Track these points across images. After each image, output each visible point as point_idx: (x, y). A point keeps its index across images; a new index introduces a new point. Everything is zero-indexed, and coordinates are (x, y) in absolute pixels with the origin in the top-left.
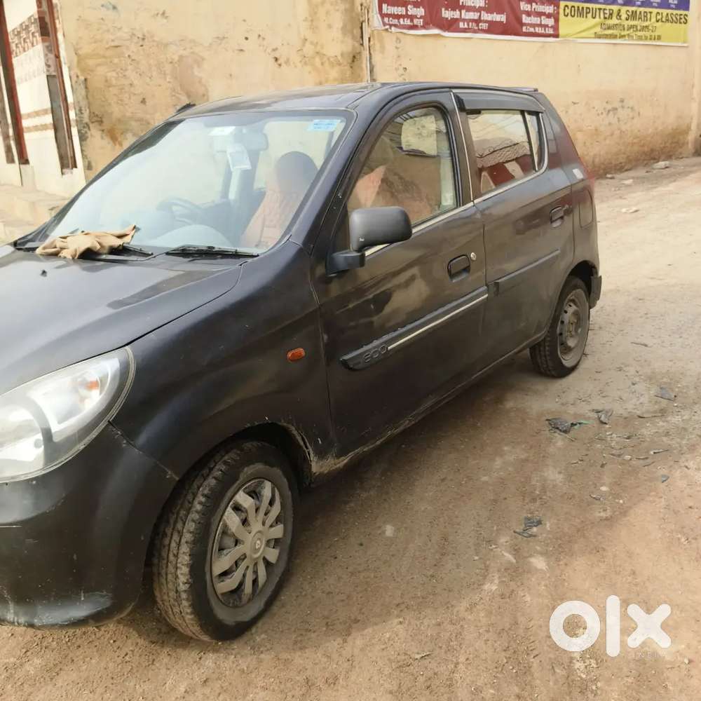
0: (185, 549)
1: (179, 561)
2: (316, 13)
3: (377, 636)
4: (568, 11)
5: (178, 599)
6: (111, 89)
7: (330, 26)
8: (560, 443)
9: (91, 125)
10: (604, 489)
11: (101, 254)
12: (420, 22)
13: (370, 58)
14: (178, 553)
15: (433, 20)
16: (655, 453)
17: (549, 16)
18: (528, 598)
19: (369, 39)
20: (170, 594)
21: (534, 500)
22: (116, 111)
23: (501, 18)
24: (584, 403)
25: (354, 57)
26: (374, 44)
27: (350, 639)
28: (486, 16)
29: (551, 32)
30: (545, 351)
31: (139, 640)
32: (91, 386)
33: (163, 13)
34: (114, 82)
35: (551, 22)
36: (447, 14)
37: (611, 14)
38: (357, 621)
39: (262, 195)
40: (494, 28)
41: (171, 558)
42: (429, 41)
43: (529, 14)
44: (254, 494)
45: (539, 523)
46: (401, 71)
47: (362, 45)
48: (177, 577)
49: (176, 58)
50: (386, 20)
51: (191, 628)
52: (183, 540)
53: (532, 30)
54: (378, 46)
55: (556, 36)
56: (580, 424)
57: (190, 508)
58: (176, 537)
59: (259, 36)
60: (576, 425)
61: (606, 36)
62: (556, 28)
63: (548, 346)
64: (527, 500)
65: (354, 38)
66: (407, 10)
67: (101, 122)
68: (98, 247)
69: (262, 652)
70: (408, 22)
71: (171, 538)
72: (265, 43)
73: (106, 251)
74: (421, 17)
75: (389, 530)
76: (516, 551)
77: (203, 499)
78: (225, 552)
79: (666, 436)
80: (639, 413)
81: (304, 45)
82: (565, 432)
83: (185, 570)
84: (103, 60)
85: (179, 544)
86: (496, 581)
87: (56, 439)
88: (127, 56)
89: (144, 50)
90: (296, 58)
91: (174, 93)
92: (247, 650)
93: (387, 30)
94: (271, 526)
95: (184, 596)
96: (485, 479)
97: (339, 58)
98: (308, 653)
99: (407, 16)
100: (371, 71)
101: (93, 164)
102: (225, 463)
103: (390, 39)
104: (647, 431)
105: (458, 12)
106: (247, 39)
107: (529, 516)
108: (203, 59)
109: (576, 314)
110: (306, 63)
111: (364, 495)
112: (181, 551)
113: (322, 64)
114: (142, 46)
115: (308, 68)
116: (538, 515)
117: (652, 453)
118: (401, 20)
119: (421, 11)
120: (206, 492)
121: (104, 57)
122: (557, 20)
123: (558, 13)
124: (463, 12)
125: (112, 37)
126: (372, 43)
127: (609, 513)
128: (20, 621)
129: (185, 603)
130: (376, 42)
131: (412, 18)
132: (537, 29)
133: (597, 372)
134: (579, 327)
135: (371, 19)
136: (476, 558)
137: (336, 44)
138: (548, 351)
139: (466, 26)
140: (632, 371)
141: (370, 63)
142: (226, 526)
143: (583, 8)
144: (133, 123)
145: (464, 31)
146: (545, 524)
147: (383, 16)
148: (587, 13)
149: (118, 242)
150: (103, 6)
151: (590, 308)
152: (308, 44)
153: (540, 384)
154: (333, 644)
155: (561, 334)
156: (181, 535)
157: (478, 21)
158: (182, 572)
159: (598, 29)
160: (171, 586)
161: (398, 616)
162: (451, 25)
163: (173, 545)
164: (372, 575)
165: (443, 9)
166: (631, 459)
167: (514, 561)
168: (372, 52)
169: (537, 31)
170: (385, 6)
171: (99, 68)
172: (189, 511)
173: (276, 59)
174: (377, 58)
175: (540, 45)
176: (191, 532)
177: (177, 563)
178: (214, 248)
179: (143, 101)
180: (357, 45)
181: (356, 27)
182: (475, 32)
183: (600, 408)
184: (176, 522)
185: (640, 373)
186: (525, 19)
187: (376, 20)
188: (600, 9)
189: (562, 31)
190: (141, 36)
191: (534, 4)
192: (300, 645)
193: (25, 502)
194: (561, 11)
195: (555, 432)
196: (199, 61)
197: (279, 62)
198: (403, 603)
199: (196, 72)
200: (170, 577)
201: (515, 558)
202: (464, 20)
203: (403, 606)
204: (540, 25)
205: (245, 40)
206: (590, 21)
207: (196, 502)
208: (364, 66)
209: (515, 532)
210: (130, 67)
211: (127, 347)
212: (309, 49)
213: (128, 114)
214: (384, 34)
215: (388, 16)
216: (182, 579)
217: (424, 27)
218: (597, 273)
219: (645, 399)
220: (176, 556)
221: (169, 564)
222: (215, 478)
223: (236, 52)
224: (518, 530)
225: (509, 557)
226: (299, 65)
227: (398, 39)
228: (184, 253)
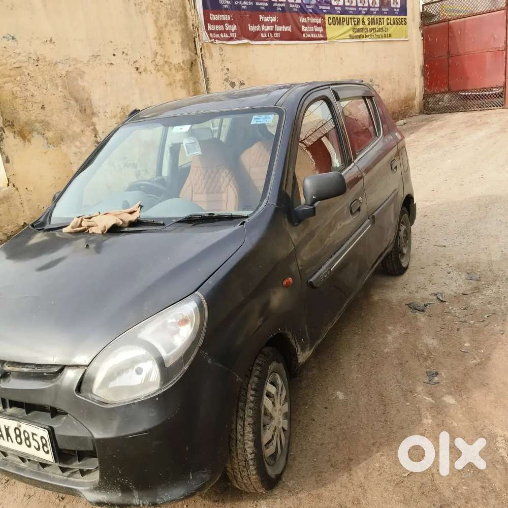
0: (248, 429)
1: (245, 438)
2: (161, 34)
3: (370, 467)
4: (331, 21)
5: (247, 467)
6: (17, 100)
7: (172, 42)
8: (423, 319)
9: (5, 129)
10: (466, 345)
11: (123, 228)
12: (234, 35)
13: (203, 63)
14: (244, 433)
15: (244, 33)
16: (488, 316)
17: (319, 25)
18: (455, 424)
19: (201, 49)
20: (241, 464)
21: (426, 359)
22: (23, 116)
23: (287, 29)
24: (424, 290)
25: (192, 63)
26: (205, 53)
27: (352, 472)
28: (278, 28)
29: (322, 36)
33: (51, 40)
34: (19, 95)
35: (320, 29)
36: (252, 28)
37: (358, 22)
38: (351, 460)
40: (285, 36)
41: (239, 437)
42: (242, 49)
43: (306, 25)
45: (437, 374)
46: (226, 71)
47: (196, 54)
48: (245, 450)
49: (64, 73)
50: (211, 35)
51: (254, 484)
52: (246, 424)
53: (309, 36)
54: (207, 55)
55: (325, 39)
56: (429, 304)
57: (246, 399)
58: (240, 422)
59: (123, 52)
60: (427, 305)
61: (357, 37)
62: (324, 33)
64: (421, 360)
65: (190, 49)
66: (225, 27)
67: (12, 126)
68: (121, 222)
70: (226, 36)
71: (236, 424)
72: (128, 57)
73: (126, 225)
74: (235, 32)
75: (341, 395)
76: (432, 395)
77: (253, 392)
78: (267, 427)
79: (489, 304)
80: (462, 292)
81: (156, 57)
82: (423, 311)
83: (251, 444)
84: (9, 78)
85: (244, 427)
86: (429, 417)
87: (168, 365)
88: (26, 74)
89: (39, 68)
90: (151, 67)
91: (65, 100)
93: (212, 42)
94: (283, 405)
95: (251, 462)
96: (386, 350)
97: (182, 64)
98: (330, 487)
99: (225, 31)
100: (205, 72)
101: (10, 158)
102: (258, 365)
103: (215, 50)
104: (475, 302)
105: (259, 27)
106: (114, 55)
107: (428, 370)
108: (84, 73)
110: (158, 70)
111: (310, 374)
112: (246, 431)
113: (170, 69)
114: (37, 65)
115: (161, 73)
116: (434, 369)
117: (486, 317)
118: (222, 35)
119: (234, 28)
120: (253, 387)
121: (10, 76)
122: (324, 28)
123: (325, 23)
124: (263, 26)
125: (14, 61)
126: (203, 52)
127: (478, 361)
129: (252, 468)
130: (206, 51)
131: (228, 32)
132: (312, 35)
133: (421, 268)
134: (407, 239)
135: (200, 35)
136: (408, 404)
137: (178, 55)
139: (265, 36)
140: (444, 265)
141: (204, 66)
142: (265, 409)
143: (340, 18)
144: (37, 124)
145: (265, 39)
146: (441, 374)
147: (209, 32)
148: (343, 22)
149: (133, 218)
150: (4, 37)
152: (158, 57)
153: (389, 282)
154: (344, 478)
155: (400, 245)
156: (243, 420)
157: (273, 32)
158: (249, 446)
159: (351, 33)
160: (240, 457)
161: (378, 452)
162: (255, 36)
163: (239, 427)
164: (345, 427)
165: (249, 25)
166: (474, 323)
167: (433, 401)
168: (204, 58)
169: (312, 36)
170: (209, 25)
171: (6, 85)
172: (245, 403)
173: (137, 69)
174: (208, 63)
175: (316, 45)
176: (251, 417)
177: (244, 440)
178: (214, 214)
179: (43, 107)
180: (193, 54)
181: (190, 40)
182: (272, 40)
183: (436, 292)
184: (237, 411)
185: (450, 265)
186: (304, 29)
187: (204, 36)
188: (351, 18)
189: (328, 36)
190: (36, 59)
191: (308, 18)
192: (321, 482)
194: (327, 22)
195: (416, 312)
196: (81, 74)
197: (139, 71)
198: (377, 442)
199: (80, 83)
200: (239, 451)
201: (433, 400)
202: (264, 32)
203: (378, 444)
204: (314, 32)
205: (113, 57)
206: (345, 28)
207: (249, 395)
208: (200, 69)
209: (424, 383)
210: (29, 82)
211: (196, 293)
212: (159, 60)
213: (33, 118)
214: (211, 45)
215: (212, 32)
216: (249, 451)
217: (237, 39)
218: (413, 202)
219: (460, 282)
220: (243, 435)
221: (238, 442)
222: (255, 376)
223: (108, 65)
224: (426, 381)
225: (429, 399)
226: (154, 72)
227: (221, 49)
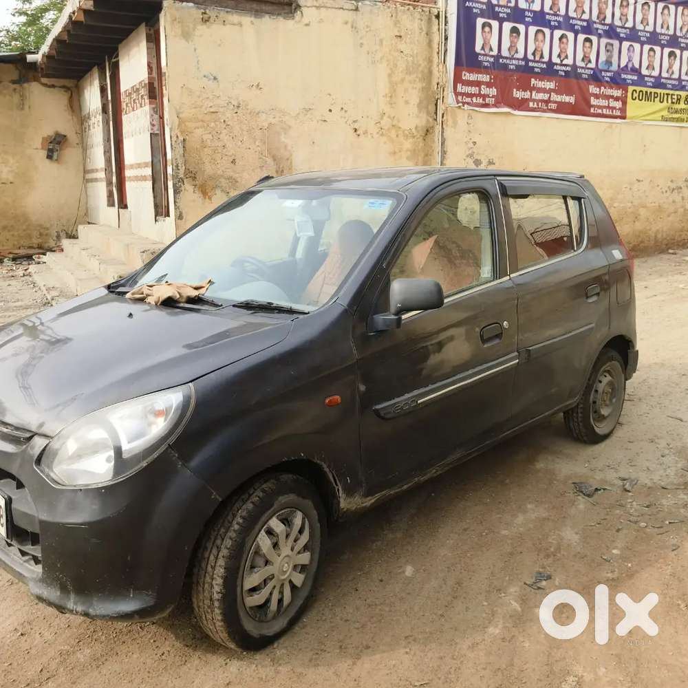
0: (221, 562)
1: (215, 572)
2: (395, 91)
3: (383, 662)
4: (636, 95)
5: (211, 607)
6: (206, 150)
7: (407, 102)
8: (582, 506)
9: (185, 181)
10: (615, 551)
12: (491, 101)
13: (443, 132)
14: (215, 566)
15: (505, 99)
16: (670, 523)
17: (617, 99)
18: (527, 644)
19: (443, 114)
20: (205, 602)
21: (548, 556)
22: (209, 169)
23: (570, 99)
24: (613, 470)
25: (427, 131)
26: (447, 120)
27: (359, 663)
28: (555, 97)
29: (618, 113)
30: (577, 418)
31: (175, 643)
32: (158, 414)
33: (258, 85)
34: (209, 143)
35: (618, 104)
36: (518, 94)
37: (679, 100)
38: (368, 647)
39: (325, 255)
40: (562, 109)
41: (209, 569)
42: (503, 118)
43: (597, 96)
44: (286, 521)
45: (549, 577)
46: (472, 145)
47: (436, 120)
48: (212, 586)
49: (266, 124)
50: (460, 98)
51: (220, 634)
52: (221, 554)
53: (600, 111)
54: (450, 123)
55: (623, 117)
56: (604, 489)
57: (229, 527)
58: (215, 551)
59: (342, 109)
60: (600, 490)
61: (672, 120)
62: (623, 110)
63: (581, 413)
64: (542, 555)
65: (428, 113)
66: (480, 90)
67: (194, 178)
68: (178, 296)
69: (280, 665)
70: (480, 101)
71: (211, 551)
72: (346, 115)
73: (184, 300)
74: (493, 97)
75: (409, 571)
76: (523, 600)
77: (241, 521)
78: (256, 570)
79: (684, 508)
80: (663, 484)
81: (382, 118)
82: (589, 496)
83: (220, 581)
84: (201, 123)
85: (217, 558)
86: (500, 626)
87: (125, 456)
88: (222, 121)
89: (238, 116)
90: (373, 129)
91: (261, 156)
92: (268, 661)
93: (460, 107)
94: (299, 553)
95: (216, 604)
96: (504, 532)
97: (414, 130)
98: (321, 669)
99: (479, 95)
100: (443, 144)
101: (184, 215)
102: (263, 491)
103: (462, 116)
104: (667, 502)
105: (529, 93)
106: (330, 111)
107: (541, 570)
108: (290, 127)
109: (610, 384)
110: (382, 135)
111: (391, 536)
112: (218, 564)
113: (397, 136)
114: (236, 113)
115: (384, 139)
116: (549, 570)
117: (667, 522)
118: (474, 99)
119: (493, 91)
120: (244, 514)
121: (202, 121)
122: (625, 103)
123: (626, 97)
124: (534, 93)
125: (211, 104)
126: (445, 118)
127: (616, 575)
128: (78, 609)
129: (217, 611)
130: (449, 118)
131: (484, 97)
132: (604, 110)
133: (629, 442)
134: (614, 397)
135: (445, 96)
136: (485, 603)
137: (411, 117)
138: (581, 417)
139: (535, 106)
140: (663, 443)
141: (442, 135)
142: (258, 547)
143: (651, 93)
144: (222, 180)
145: (533, 110)
146: (555, 580)
147: (457, 94)
148: (655, 97)
149: (194, 293)
150: (205, 76)
151: (626, 379)
152: (385, 118)
153: (571, 448)
154: (344, 665)
155: (594, 402)
156: (219, 549)
157: (547, 102)
158: (217, 582)
159: (665, 113)
160: (206, 594)
161: (405, 647)
162: (521, 105)
163: (212, 558)
164: (387, 609)
165: (515, 90)
166: (646, 527)
167: (520, 609)
168: (444, 126)
169: (604, 112)
170: (459, 86)
171: (197, 130)
172: (227, 530)
173: (356, 130)
174: (449, 132)
175: (608, 125)
176: (228, 549)
177: (213, 574)
178: (273, 304)
179: (233, 162)
180: (431, 120)
181: (432, 103)
182: (544, 111)
183: (626, 476)
184: (216, 539)
185: (671, 446)
186: (593, 101)
187: (450, 98)
188: (668, 94)
189: (629, 114)
190: (236, 104)
191: (602, 88)
192: (314, 663)
193: (94, 507)
194: (629, 95)
195: (579, 495)
196: (286, 129)
197: (358, 133)
198: (411, 636)
199: (283, 139)
200: (206, 586)
201: (521, 607)
202: (534, 101)
203: (411, 638)
204: (608, 107)
205: (328, 112)
206: (657, 105)
207: (235, 522)
208: (436, 140)
209: (525, 583)
210: (224, 131)
211: (190, 384)
212: (386, 122)
213: (220, 172)
214: (457, 110)
215: (463, 94)
216: (217, 589)
217: (495, 106)
218: (633, 347)
219: (671, 472)
220: (213, 568)
221: (207, 575)
222: (252, 503)
223: (320, 122)
224: (528, 583)
225: (516, 606)
226: (376, 136)
227: (470, 116)
228: (248, 306)
